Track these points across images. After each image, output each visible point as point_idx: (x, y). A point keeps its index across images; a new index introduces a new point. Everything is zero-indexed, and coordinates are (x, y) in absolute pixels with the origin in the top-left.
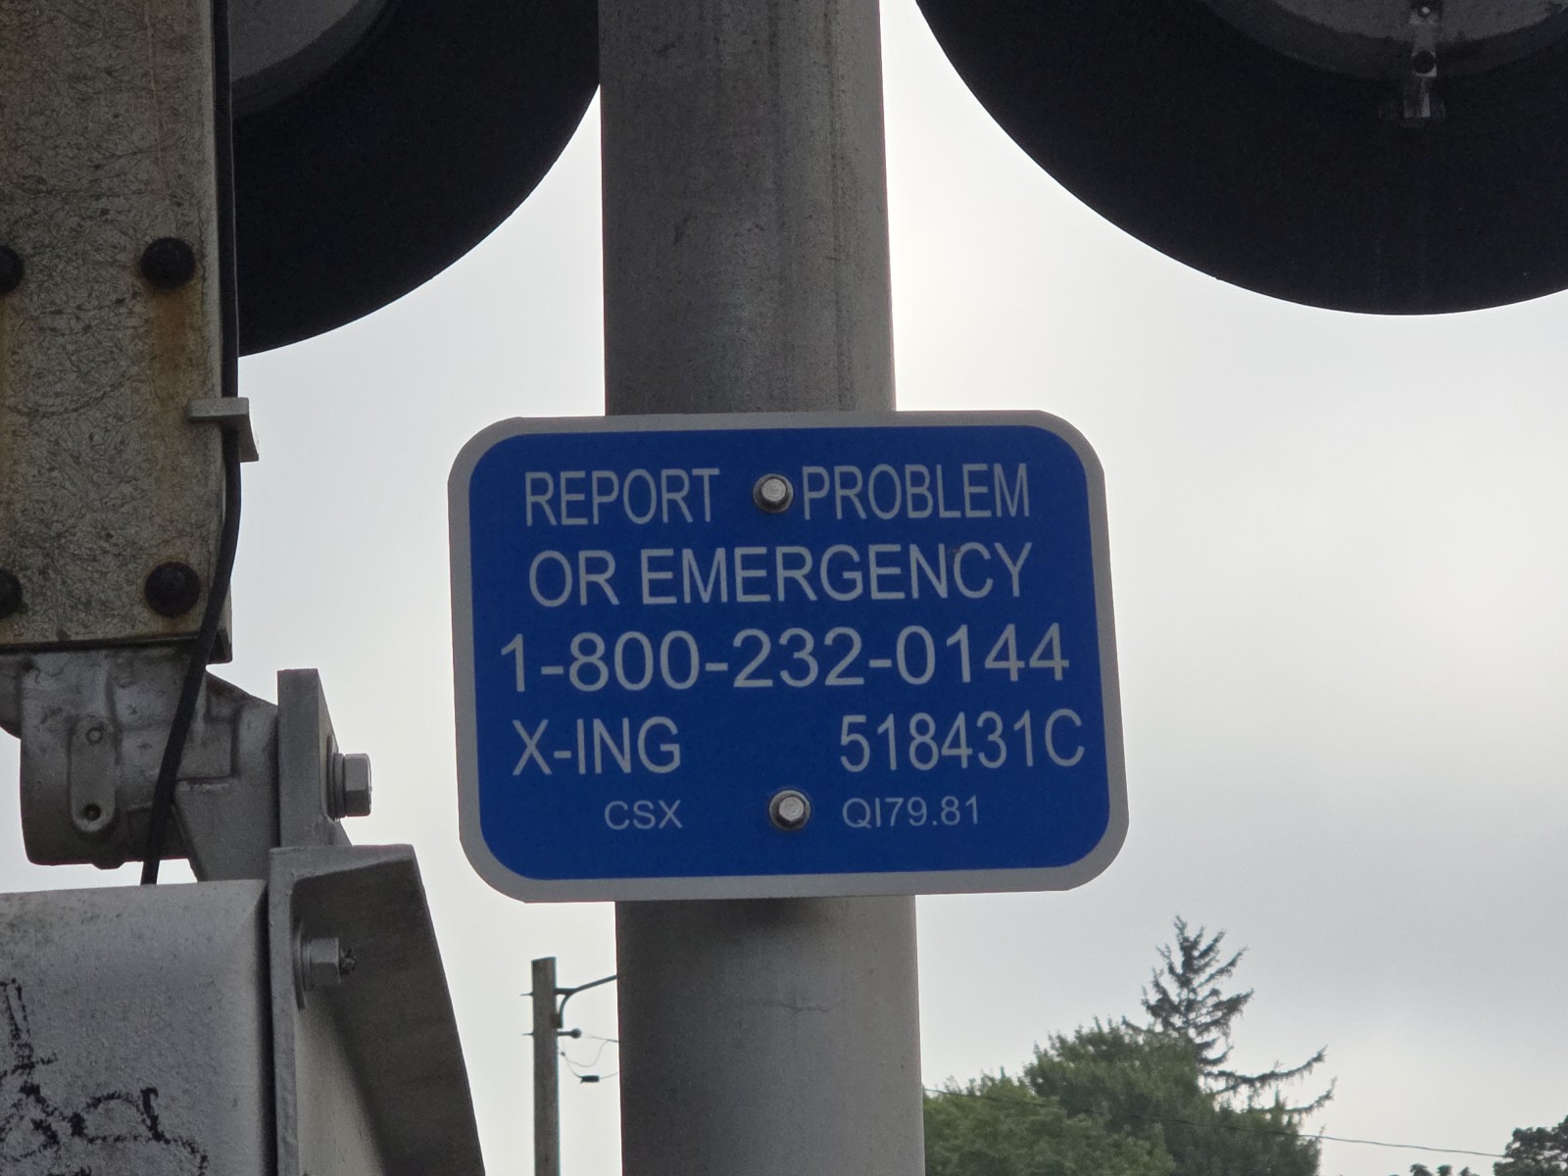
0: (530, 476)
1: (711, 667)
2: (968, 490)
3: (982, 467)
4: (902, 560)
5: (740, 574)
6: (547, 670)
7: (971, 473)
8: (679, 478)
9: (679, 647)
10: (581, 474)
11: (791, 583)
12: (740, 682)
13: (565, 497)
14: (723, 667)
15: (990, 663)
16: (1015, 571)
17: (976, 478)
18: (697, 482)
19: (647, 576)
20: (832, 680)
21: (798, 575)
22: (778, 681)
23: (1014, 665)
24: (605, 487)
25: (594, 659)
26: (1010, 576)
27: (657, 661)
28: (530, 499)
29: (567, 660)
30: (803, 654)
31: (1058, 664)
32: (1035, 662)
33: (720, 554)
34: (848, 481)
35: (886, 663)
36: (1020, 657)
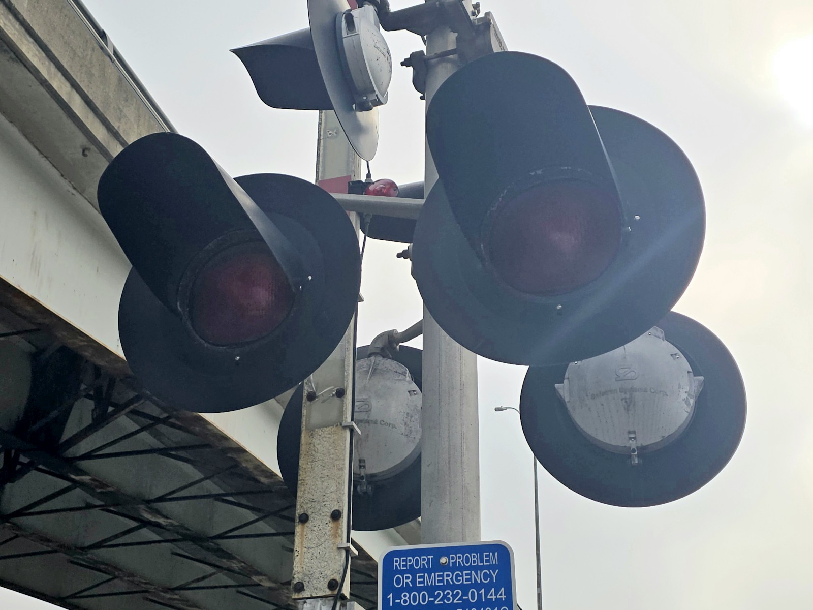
0: (395, 559)
1: (430, 599)
2: (485, 558)
3: (488, 553)
4: (470, 574)
5: (437, 579)
6: (397, 601)
7: (485, 555)
8: (425, 559)
9: (424, 595)
10: (405, 558)
11: (447, 580)
12: (436, 603)
13: (402, 563)
14: (433, 599)
15: (489, 597)
16: (494, 576)
17: (486, 556)
18: (428, 559)
19: (418, 580)
20: (455, 602)
21: (449, 578)
22: (444, 602)
23: (494, 597)
24: (410, 561)
25: (406, 598)
26: (493, 577)
27: (419, 598)
28: (395, 564)
29: (401, 599)
30: (449, 596)
31: (503, 597)
32: (498, 597)
33: (433, 574)
34: (460, 558)
35: (467, 598)
36: (495, 595)
